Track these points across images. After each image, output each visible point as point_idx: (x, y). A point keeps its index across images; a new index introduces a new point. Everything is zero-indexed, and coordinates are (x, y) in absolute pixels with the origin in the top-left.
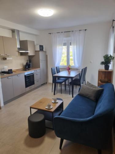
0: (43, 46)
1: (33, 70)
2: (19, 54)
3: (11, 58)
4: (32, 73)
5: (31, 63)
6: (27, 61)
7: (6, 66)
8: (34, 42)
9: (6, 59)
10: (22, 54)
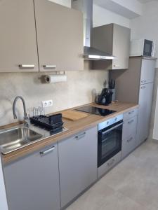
0: (152, 42)
1: (122, 112)
2: (87, 64)
3: (64, 78)
4: (118, 120)
5: (113, 90)
6: (105, 84)
7: (47, 100)
8: (129, 30)
9: (48, 80)
10: (93, 65)
